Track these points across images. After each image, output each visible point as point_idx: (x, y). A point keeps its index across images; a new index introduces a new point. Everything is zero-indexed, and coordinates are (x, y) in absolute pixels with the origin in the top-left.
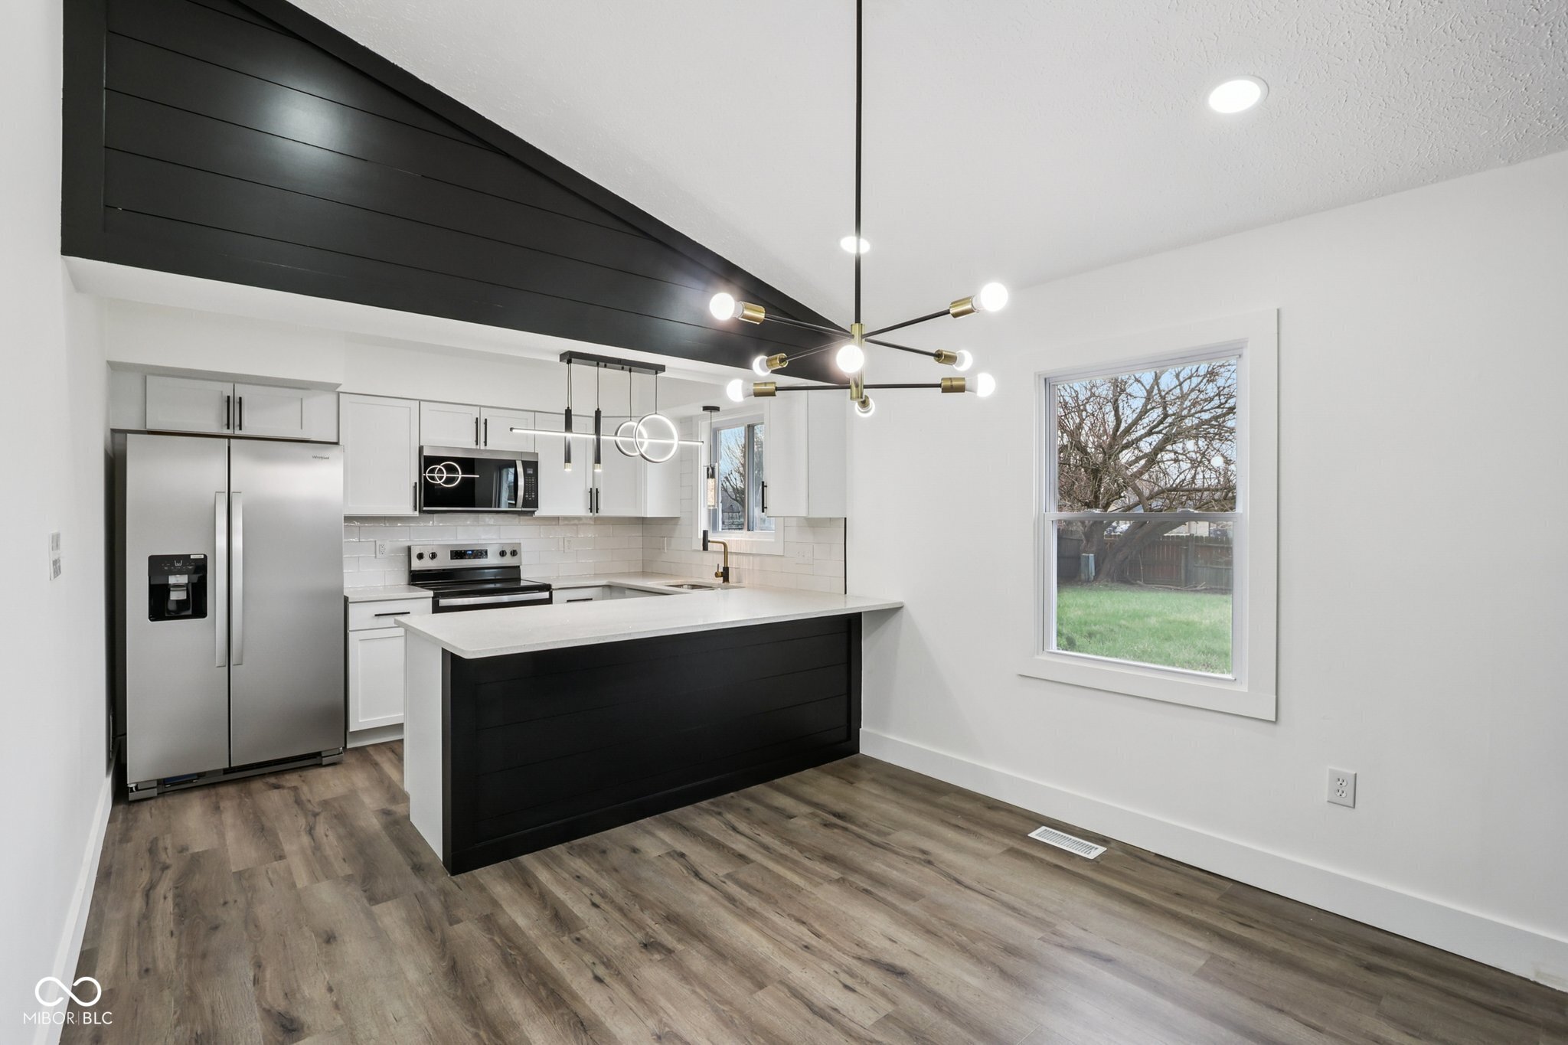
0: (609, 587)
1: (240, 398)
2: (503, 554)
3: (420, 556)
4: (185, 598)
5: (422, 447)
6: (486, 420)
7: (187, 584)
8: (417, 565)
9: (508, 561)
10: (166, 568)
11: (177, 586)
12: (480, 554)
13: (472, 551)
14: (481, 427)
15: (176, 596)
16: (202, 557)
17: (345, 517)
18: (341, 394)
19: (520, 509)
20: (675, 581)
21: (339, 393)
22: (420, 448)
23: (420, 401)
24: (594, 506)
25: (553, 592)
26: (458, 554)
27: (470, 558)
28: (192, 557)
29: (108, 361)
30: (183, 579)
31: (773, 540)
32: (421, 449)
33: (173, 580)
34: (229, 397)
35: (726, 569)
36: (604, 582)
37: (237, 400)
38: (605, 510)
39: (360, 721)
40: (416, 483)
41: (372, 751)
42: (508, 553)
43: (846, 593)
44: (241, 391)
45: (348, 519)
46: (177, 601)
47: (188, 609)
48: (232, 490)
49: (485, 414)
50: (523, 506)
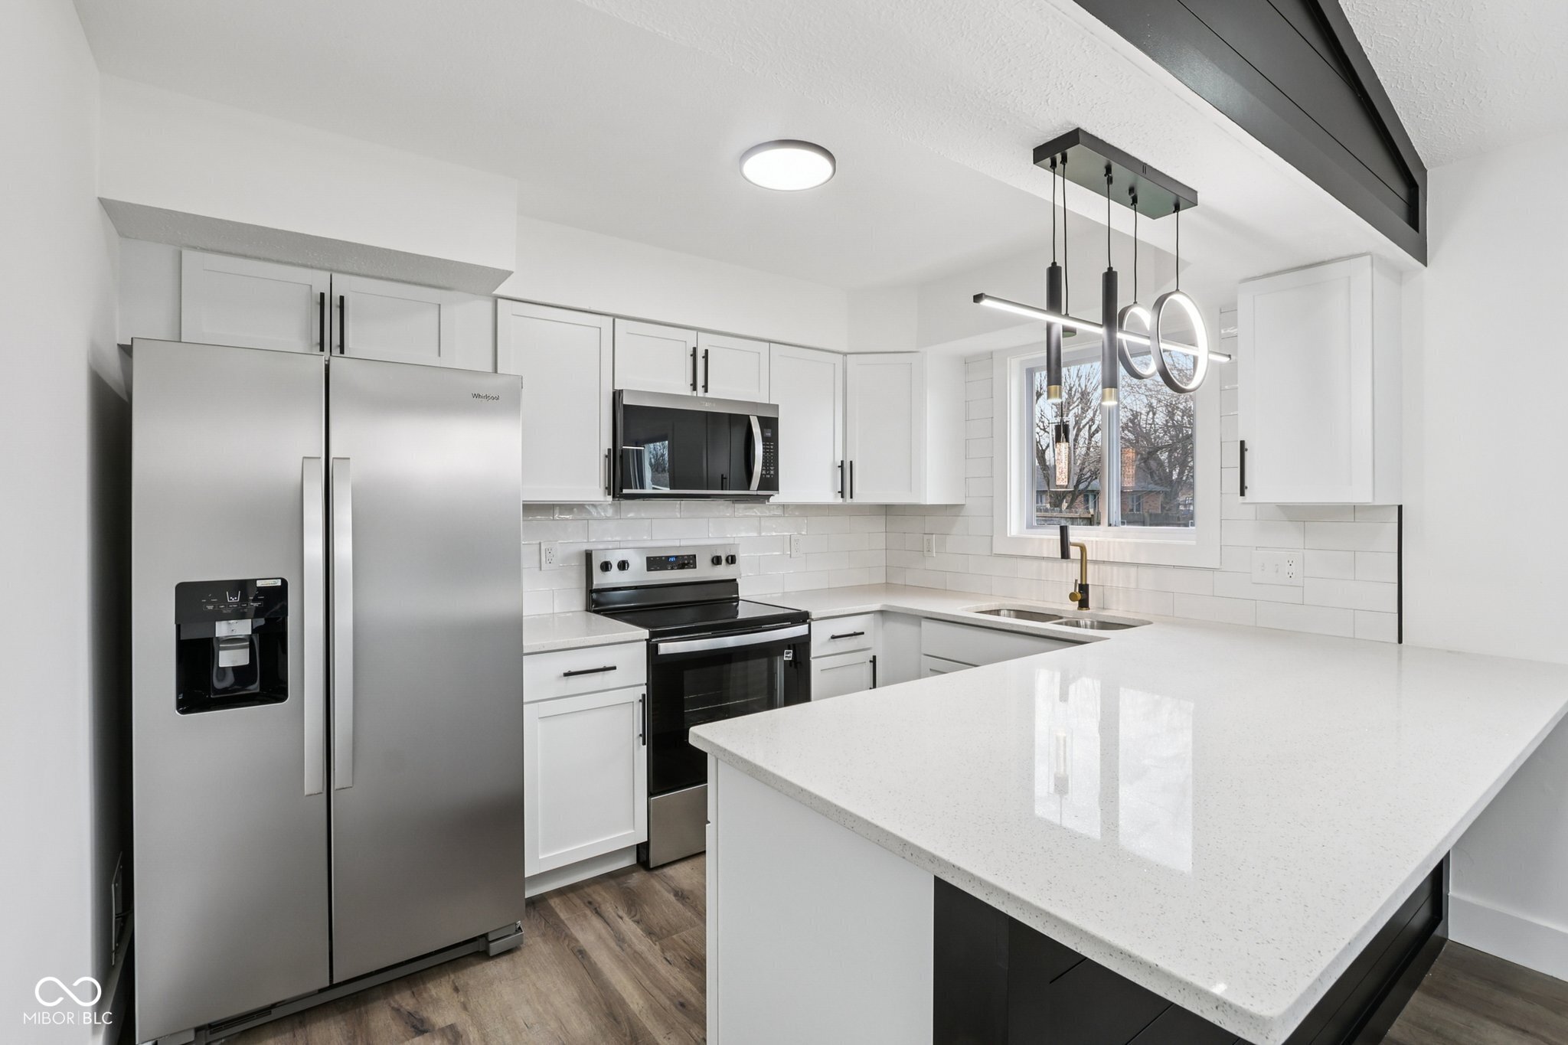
0: (881, 612)
1: (342, 298)
2: (716, 561)
3: (606, 567)
4: (248, 663)
5: (621, 392)
6: (707, 351)
7: (250, 638)
8: (601, 580)
9: (723, 572)
10: (210, 607)
11: (232, 641)
12: (686, 562)
13: (676, 557)
14: (699, 360)
15: (230, 658)
16: (279, 583)
17: (524, 505)
18: (499, 300)
19: (755, 493)
20: (988, 604)
21: (496, 299)
22: (614, 393)
23: (615, 317)
24: (846, 487)
25: (812, 623)
26: (655, 563)
27: (672, 569)
28: (259, 584)
29: (101, 200)
30: (243, 628)
31: (1194, 543)
32: (617, 395)
33: (222, 629)
34: (322, 295)
35: (1084, 588)
36: (877, 607)
37: (336, 302)
38: (865, 493)
39: (540, 857)
40: (609, 450)
41: (555, 903)
42: (724, 561)
43: (1400, 641)
44: (344, 285)
45: (530, 508)
46: (233, 667)
47: (254, 682)
48: (332, 455)
49: (704, 342)
50: (759, 489)
